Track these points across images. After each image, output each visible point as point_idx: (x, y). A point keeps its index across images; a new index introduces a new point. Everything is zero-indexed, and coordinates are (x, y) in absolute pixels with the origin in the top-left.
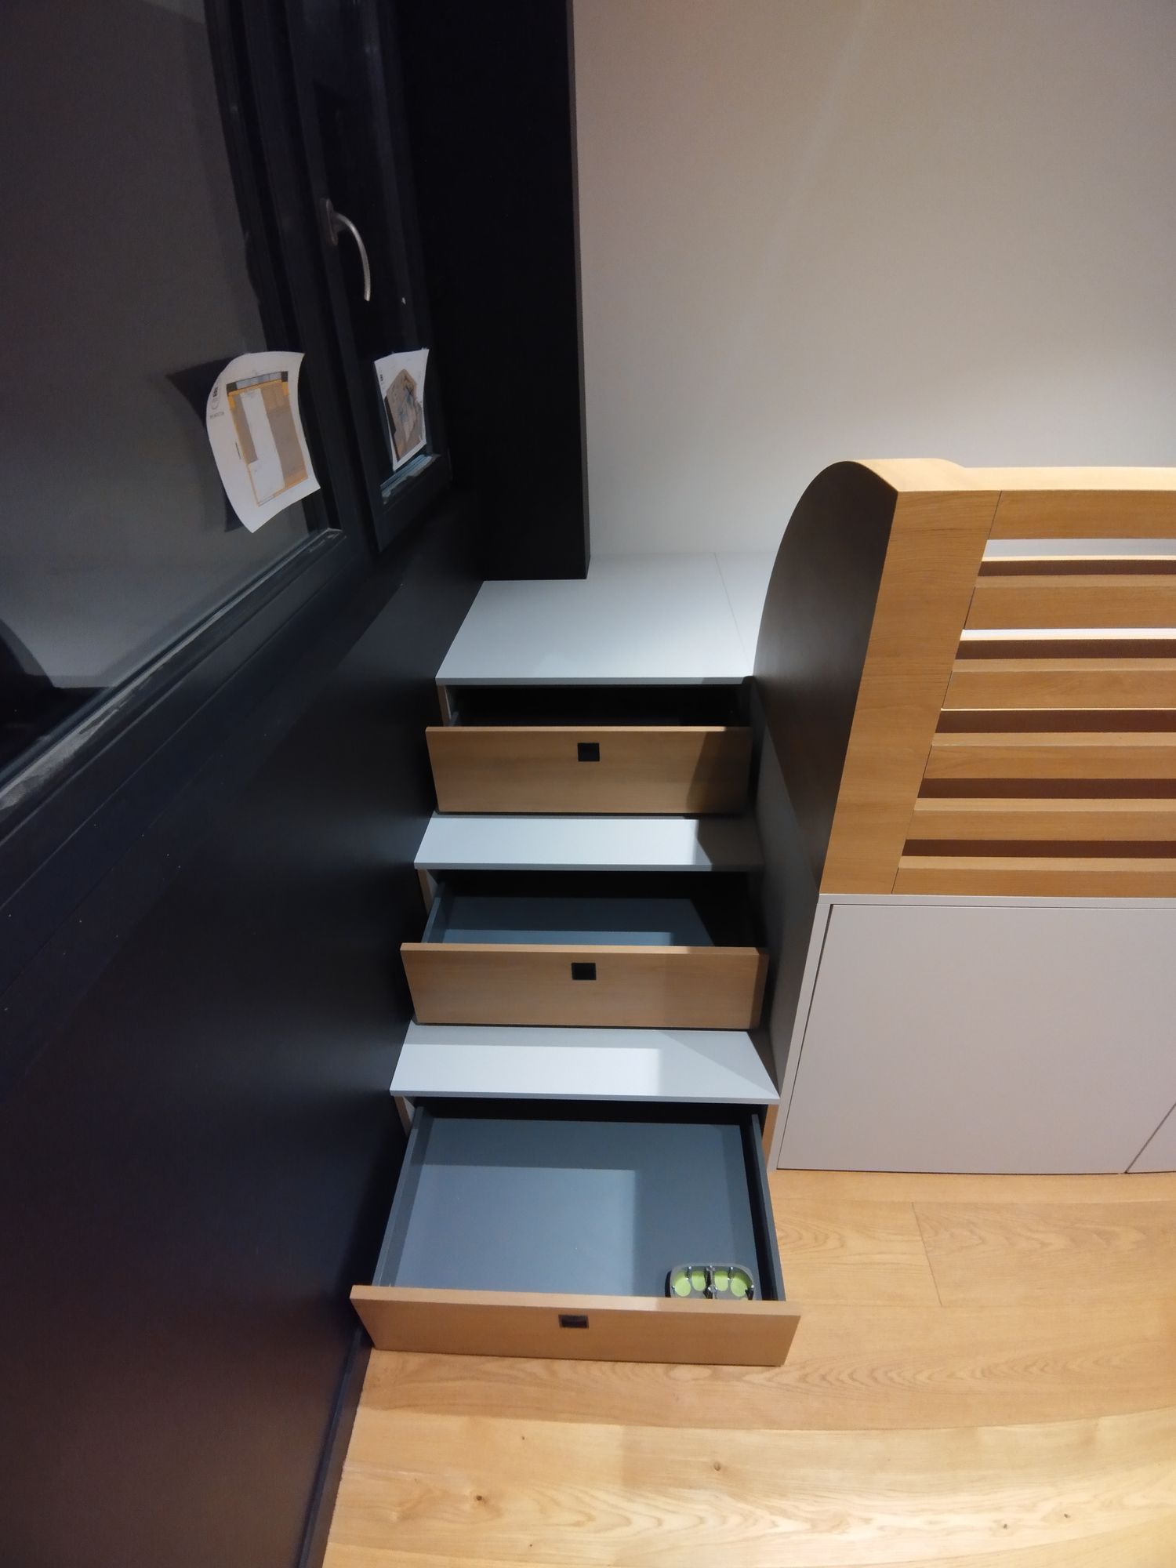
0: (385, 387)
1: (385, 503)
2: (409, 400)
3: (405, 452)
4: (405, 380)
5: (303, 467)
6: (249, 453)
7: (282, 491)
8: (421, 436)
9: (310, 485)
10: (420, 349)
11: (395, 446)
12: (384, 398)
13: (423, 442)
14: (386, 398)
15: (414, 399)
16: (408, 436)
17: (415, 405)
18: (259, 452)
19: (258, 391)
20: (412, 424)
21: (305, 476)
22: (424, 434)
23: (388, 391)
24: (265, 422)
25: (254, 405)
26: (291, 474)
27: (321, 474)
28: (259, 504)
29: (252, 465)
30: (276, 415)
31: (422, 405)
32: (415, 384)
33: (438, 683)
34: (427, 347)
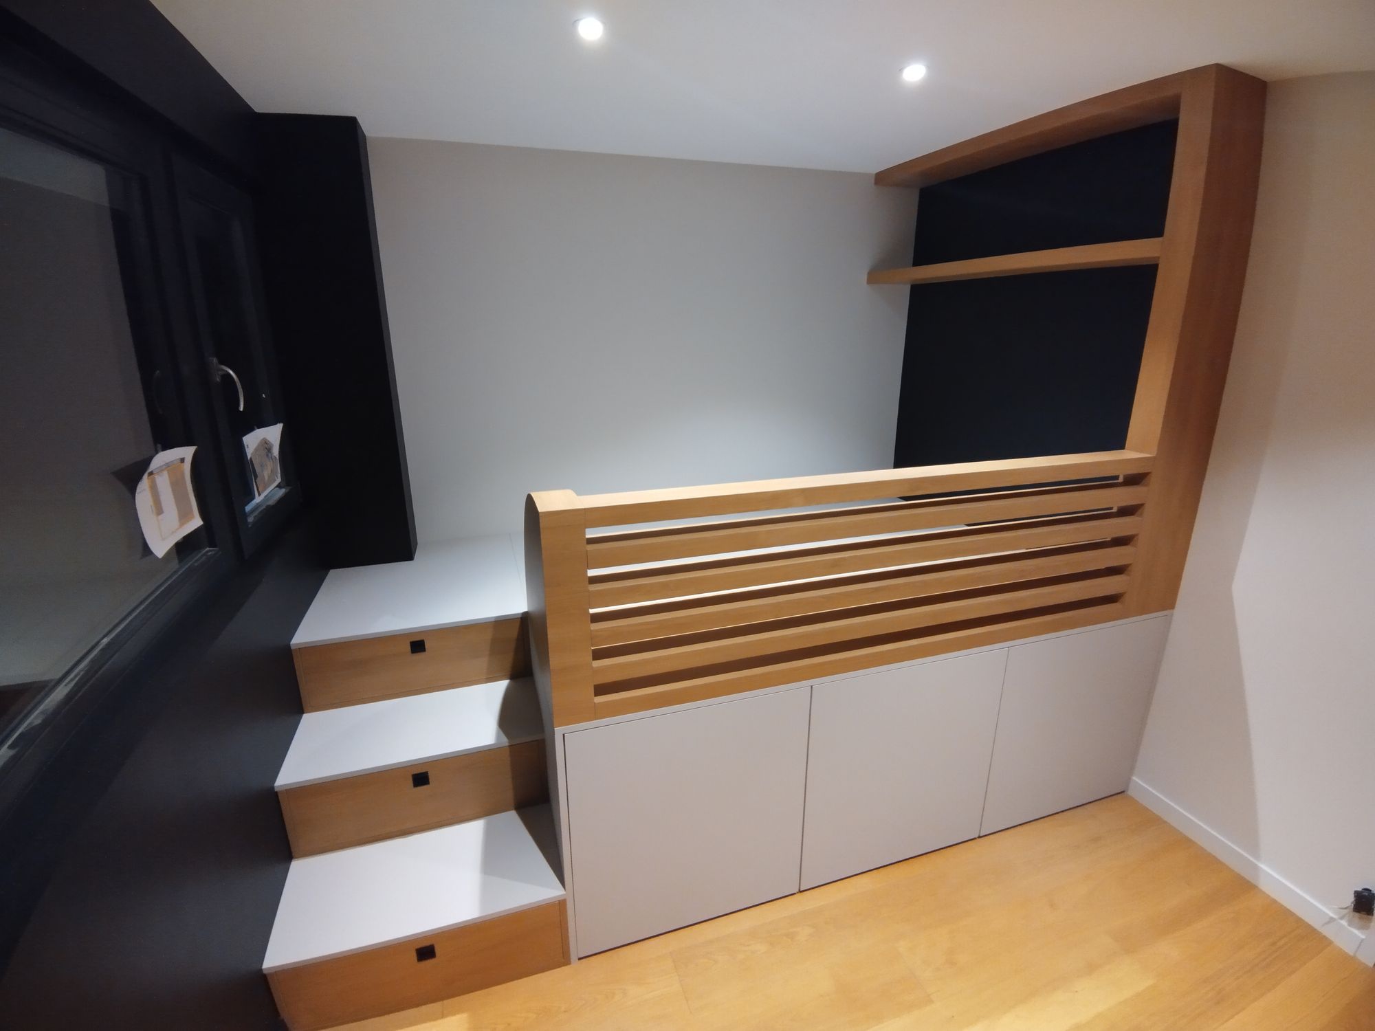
0: (250, 452)
1: (250, 526)
2: (268, 455)
3: (265, 489)
4: (266, 446)
5: (191, 511)
6: (159, 510)
7: (178, 529)
8: (277, 476)
9: (197, 522)
10: (276, 424)
11: (257, 486)
12: (249, 458)
13: (279, 480)
14: (251, 459)
15: (272, 454)
16: (266, 478)
17: (272, 458)
18: (165, 508)
19: (165, 474)
20: (270, 471)
21: (193, 517)
22: (279, 475)
23: (252, 454)
24: (169, 490)
25: (163, 481)
26: (184, 517)
27: (204, 514)
28: (163, 539)
29: (160, 517)
30: (176, 485)
31: (278, 457)
32: (273, 445)
33: (292, 648)
34: (282, 422)
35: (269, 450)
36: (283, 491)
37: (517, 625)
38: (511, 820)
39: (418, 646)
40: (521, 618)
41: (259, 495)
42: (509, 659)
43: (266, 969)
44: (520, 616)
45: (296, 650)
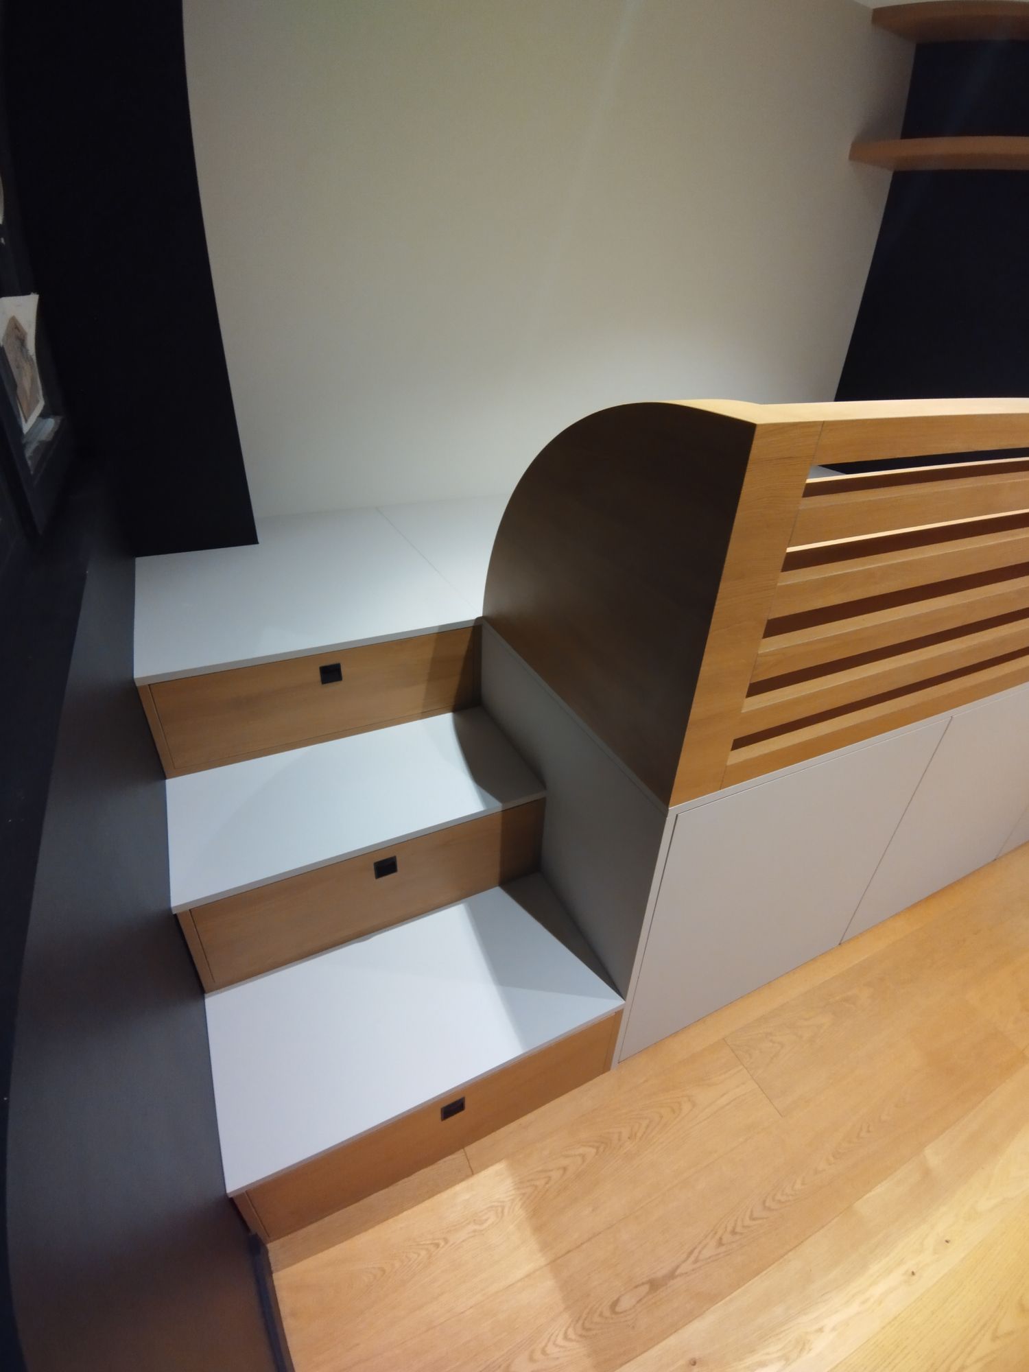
3: (30, 413)
4: (14, 328)
8: (40, 396)
10: (29, 294)
11: (20, 402)
13: (42, 402)
15: (26, 351)
16: (28, 392)
32: (27, 335)
33: (138, 684)
34: (36, 291)
35: (22, 341)
36: (51, 424)
37: (468, 636)
38: (497, 898)
39: (331, 673)
40: (473, 627)
41: (26, 421)
42: (453, 684)
43: (231, 1193)
44: (472, 625)
45: (144, 687)
